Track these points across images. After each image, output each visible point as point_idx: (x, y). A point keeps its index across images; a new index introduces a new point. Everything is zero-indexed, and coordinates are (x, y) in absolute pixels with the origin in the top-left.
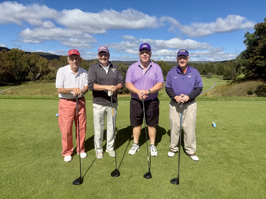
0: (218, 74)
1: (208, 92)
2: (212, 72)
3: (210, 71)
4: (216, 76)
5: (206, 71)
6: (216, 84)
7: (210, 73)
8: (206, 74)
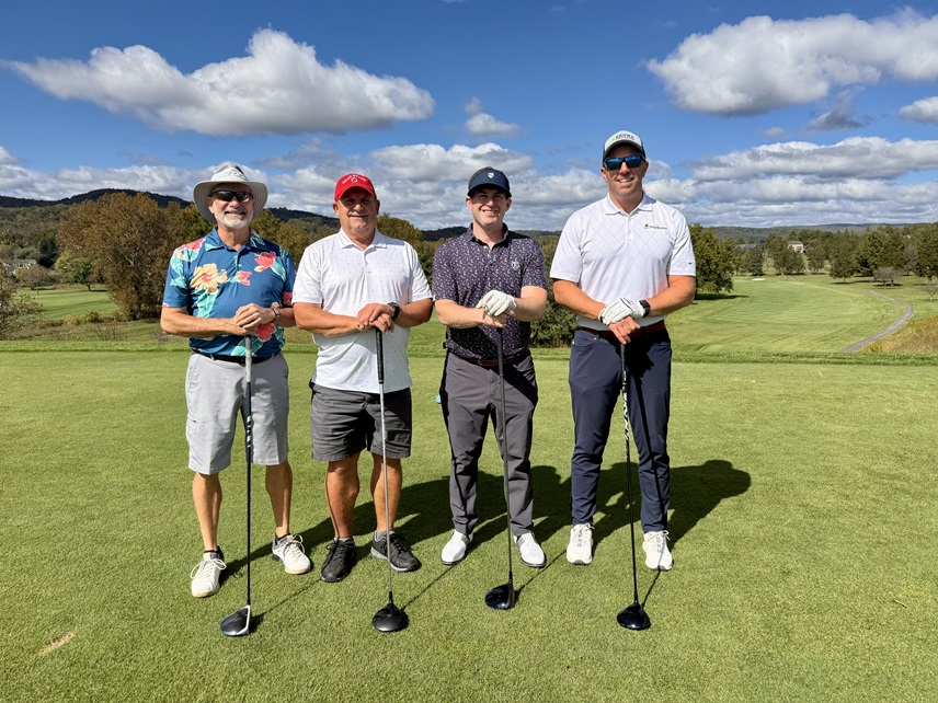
0: (920, 274)
1: (885, 340)
2: (898, 266)
3: (886, 262)
5: (870, 261)
6: (912, 310)
7: (889, 270)
8: (871, 274)
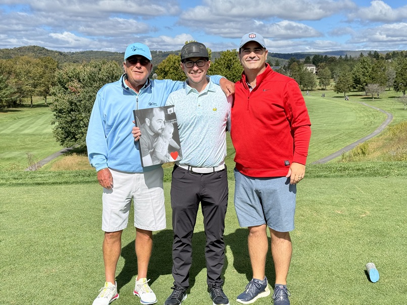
0: (397, 89)
1: (372, 141)
2: (382, 84)
3: (373, 80)
4: (392, 93)
5: (362, 79)
6: (392, 117)
7: (375, 86)
8: (363, 89)
